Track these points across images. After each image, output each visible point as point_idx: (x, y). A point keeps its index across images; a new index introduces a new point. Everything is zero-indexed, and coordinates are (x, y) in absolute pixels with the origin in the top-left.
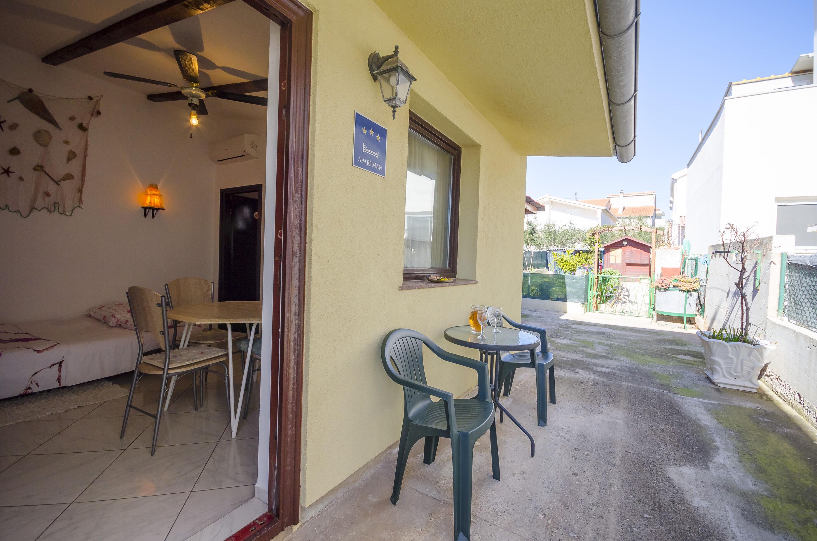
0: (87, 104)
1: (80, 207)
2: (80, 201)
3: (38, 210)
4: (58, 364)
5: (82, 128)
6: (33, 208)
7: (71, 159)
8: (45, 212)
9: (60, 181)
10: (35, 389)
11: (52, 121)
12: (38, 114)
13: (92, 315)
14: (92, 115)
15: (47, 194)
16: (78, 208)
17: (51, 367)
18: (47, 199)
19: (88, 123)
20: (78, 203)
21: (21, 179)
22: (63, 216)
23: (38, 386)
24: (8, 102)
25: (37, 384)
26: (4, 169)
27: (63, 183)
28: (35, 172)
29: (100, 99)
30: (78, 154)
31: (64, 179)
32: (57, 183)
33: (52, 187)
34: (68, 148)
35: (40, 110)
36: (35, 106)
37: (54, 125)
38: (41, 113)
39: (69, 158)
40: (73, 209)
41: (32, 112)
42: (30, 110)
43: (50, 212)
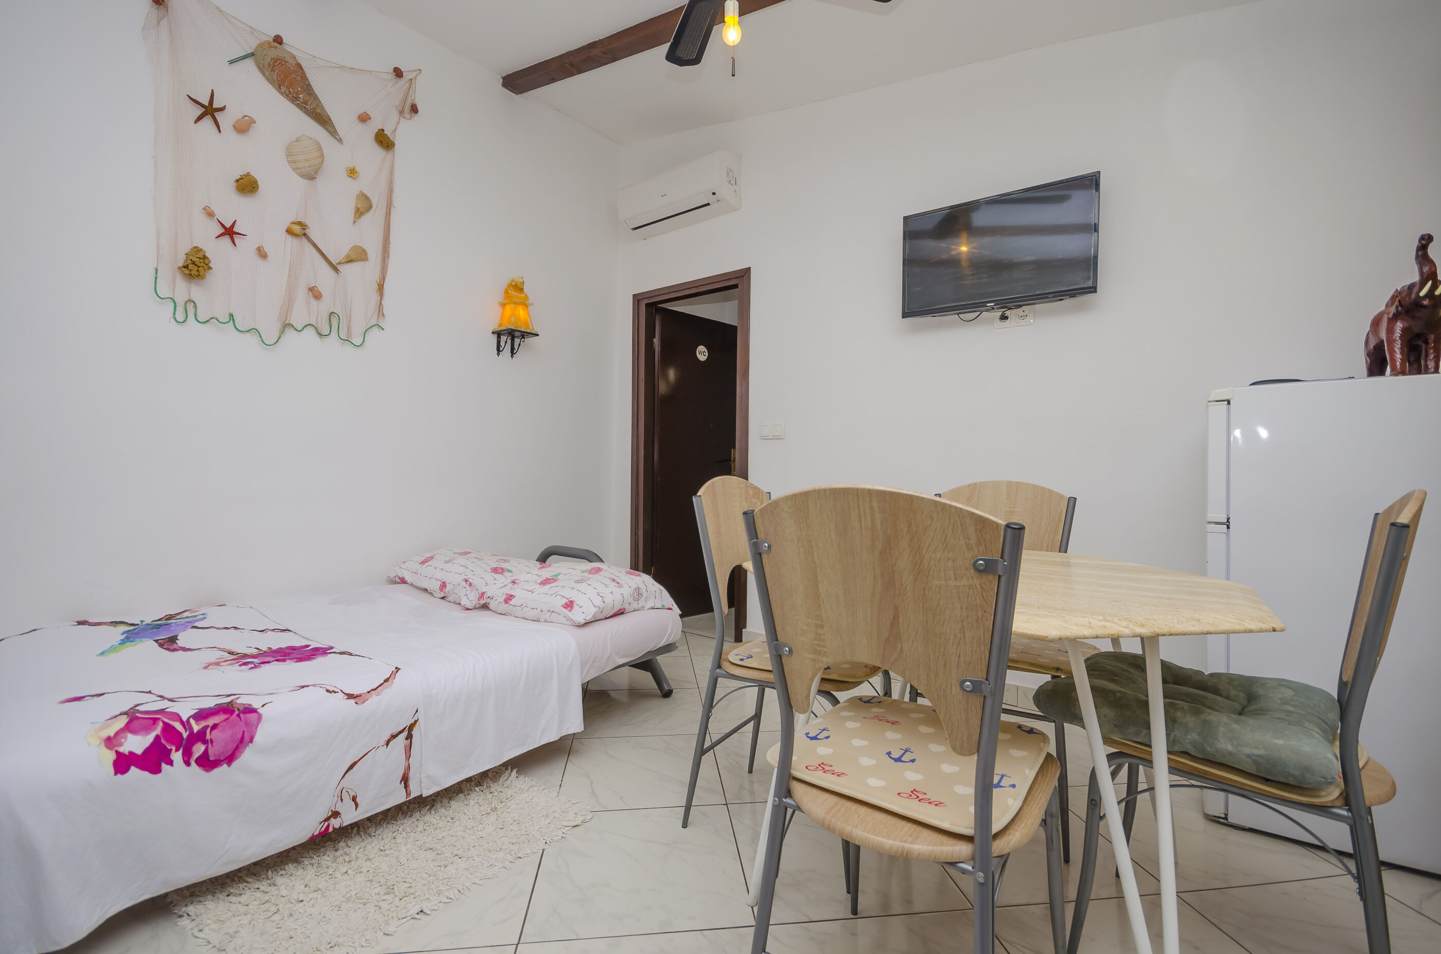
0: (391, 87)
1: (380, 327)
2: (380, 313)
3: (295, 329)
4: (405, 734)
5: (384, 141)
6: (287, 326)
7: (363, 214)
8: (310, 333)
9: (339, 264)
10: (349, 816)
11: (324, 121)
12: (294, 99)
13: (408, 578)
14: (401, 112)
15: (315, 293)
16: (376, 329)
17: (387, 743)
18: (315, 303)
19: (394, 131)
20: (375, 317)
21: (262, 254)
22: (347, 346)
23: (357, 805)
24: (232, 62)
25: (354, 799)
26: (223, 225)
27: (345, 269)
29: (416, 78)
30: (374, 202)
31: (348, 260)
32: (336, 269)
33: (324, 278)
34: (354, 188)
35: (299, 89)
36: (287, 77)
37: (327, 130)
38: (301, 96)
39: (357, 210)
40: (366, 331)
41: (282, 94)
42: (277, 87)
43: (320, 335)
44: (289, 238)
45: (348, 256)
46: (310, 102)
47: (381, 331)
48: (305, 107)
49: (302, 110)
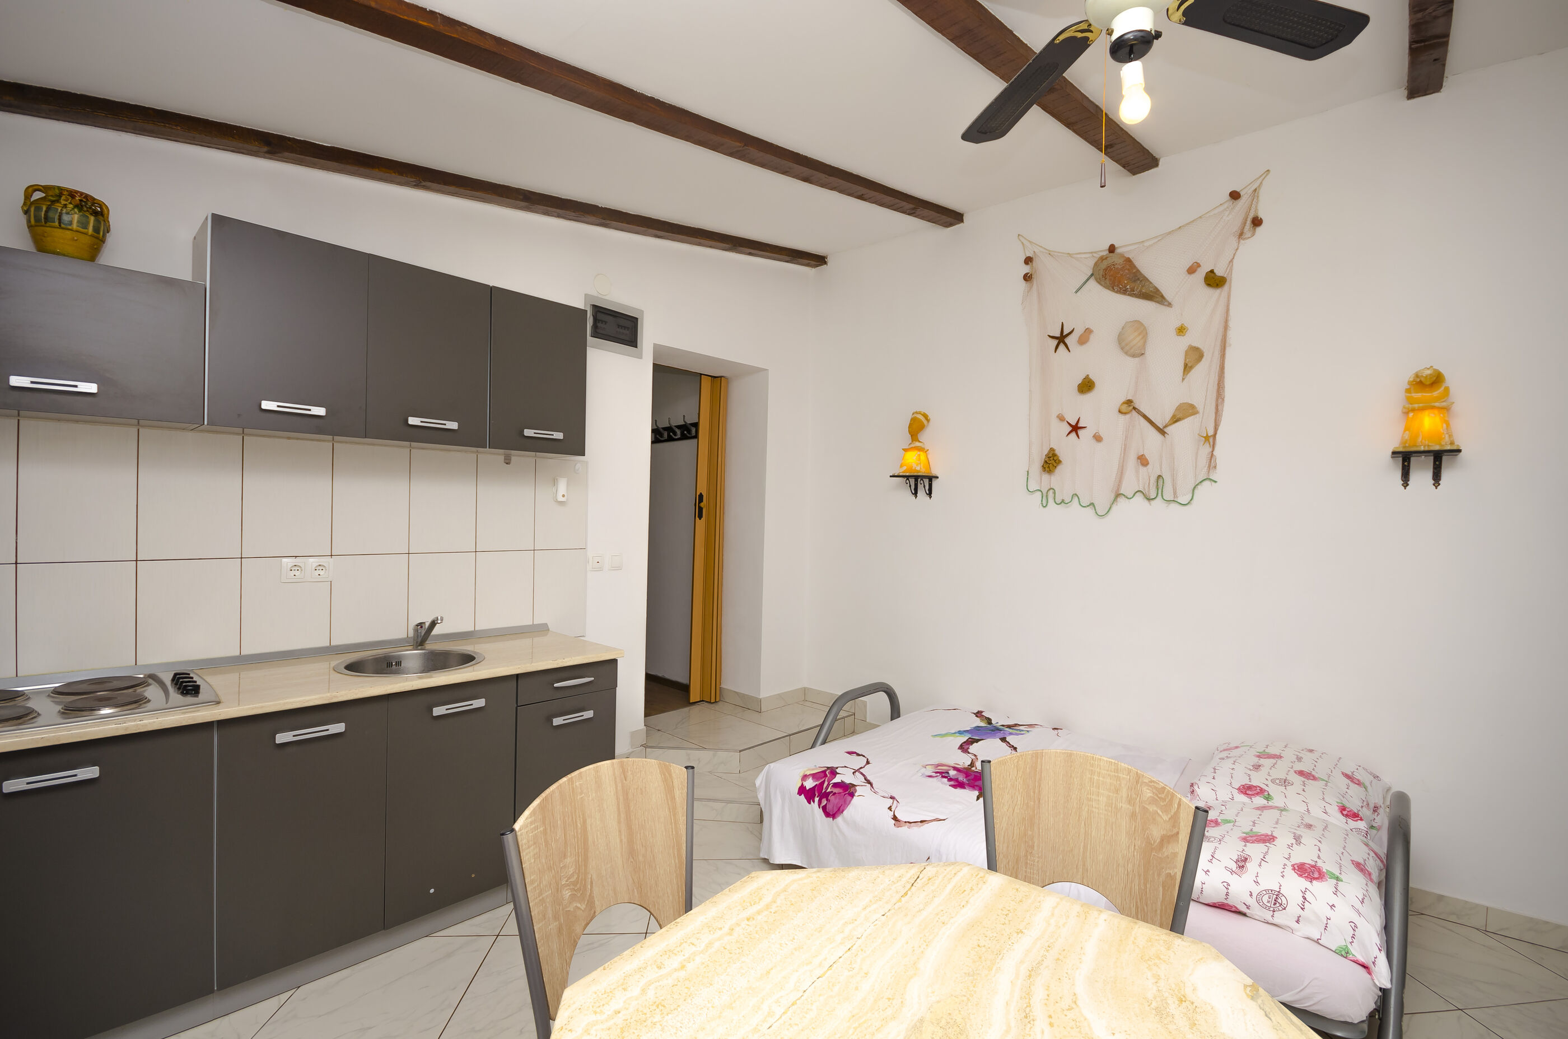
0: (1228, 215)
1: (1211, 480)
2: (1212, 463)
3: (1127, 497)
5: (1215, 281)
6: (1117, 495)
7: (1191, 368)
8: (1139, 500)
9: (1166, 426)
11: (1153, 295)
14: (1241, 235)
15: (1143, 461)
16: (1207, 483)
18: (1143, 470)
19: (1229, 263)
20: (1205, 469)
21: (1098, 438)
22: (1173, 505)
24: (1076, 292)
26: (1070, 425)
27: (1173, 430)
28: (1122, 417)
29: (1258, 188)
30: (1206, 349)
31: (1175, 420)
32: (1162, 432)
33: (1152, 444)
34: (1184, 343)
35: (1126, 282)
36: (1115, 278)
37: (1155, 302)
38: (1128, 287)
39: (1186, 365)
40: (1195, 487)
41: (1117, 292)
42: (1112, 289)
43: (1149, 499)
44: (1120, 415)
45: (1174, 416)
46: (1136, 288)
47: (1213, 483)
48: (1133, 294)
49: (1133, 296)
